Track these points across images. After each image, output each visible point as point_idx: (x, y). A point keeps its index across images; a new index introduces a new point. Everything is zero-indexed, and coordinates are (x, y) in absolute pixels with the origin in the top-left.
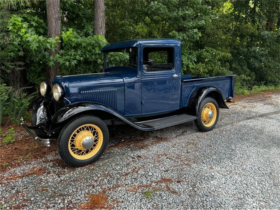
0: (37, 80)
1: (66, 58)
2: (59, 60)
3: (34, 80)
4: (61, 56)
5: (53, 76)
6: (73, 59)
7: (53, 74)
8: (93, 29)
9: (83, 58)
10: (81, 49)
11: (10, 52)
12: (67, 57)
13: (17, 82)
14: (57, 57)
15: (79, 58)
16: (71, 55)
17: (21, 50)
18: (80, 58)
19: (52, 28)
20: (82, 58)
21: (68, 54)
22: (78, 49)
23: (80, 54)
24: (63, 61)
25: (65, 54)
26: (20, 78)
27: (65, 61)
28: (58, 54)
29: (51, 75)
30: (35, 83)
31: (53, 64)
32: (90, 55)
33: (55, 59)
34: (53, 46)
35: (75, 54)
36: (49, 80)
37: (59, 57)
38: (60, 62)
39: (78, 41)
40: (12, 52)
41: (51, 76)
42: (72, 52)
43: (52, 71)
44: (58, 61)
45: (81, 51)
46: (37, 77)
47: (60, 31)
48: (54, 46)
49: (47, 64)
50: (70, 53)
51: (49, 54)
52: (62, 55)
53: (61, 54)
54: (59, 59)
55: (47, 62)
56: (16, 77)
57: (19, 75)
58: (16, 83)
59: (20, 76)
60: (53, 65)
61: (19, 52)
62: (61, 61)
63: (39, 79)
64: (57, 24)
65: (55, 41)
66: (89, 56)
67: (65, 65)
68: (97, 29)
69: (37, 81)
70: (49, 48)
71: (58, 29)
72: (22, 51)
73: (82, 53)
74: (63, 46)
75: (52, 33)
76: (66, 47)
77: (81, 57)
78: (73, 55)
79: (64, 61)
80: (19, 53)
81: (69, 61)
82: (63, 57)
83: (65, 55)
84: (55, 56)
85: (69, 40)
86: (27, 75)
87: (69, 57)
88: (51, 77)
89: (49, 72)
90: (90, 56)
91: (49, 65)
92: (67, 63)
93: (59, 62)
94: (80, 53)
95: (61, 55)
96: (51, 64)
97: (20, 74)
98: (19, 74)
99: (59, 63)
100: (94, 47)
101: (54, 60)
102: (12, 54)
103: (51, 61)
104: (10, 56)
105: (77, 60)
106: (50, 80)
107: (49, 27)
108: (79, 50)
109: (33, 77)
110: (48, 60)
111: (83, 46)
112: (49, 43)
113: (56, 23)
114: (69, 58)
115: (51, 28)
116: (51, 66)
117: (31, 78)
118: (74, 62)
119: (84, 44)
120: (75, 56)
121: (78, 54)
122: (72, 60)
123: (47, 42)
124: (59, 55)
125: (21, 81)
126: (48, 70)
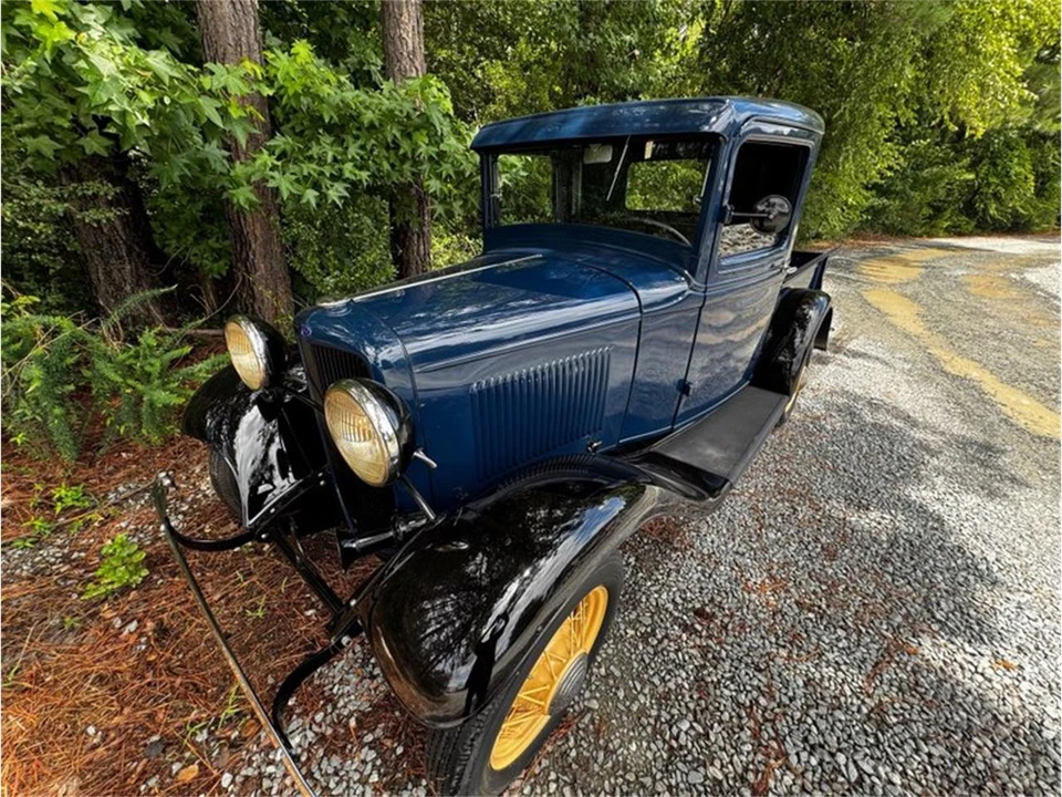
0: (195, 250)
1: (305, 173)
2: (273, 177)
3: (187, 249)
4: (279, 163)
5: (258, 242)
6: (334, 178)
7: (258, 233)
8: (384, 60)
9: (369, 173)
10: (357, 138)
11: (33, 133)
12: (309, 168)
13: (120, 258)
14: (265, 164)
15: (355, 175)
16: (321, 161)
17: (92, 129)
18: (357, 172)
19: (221, 30)
20: (364, 175)
21: (310, 153)
22: (344, 136)
23: (358, 158)
24: (292, 184)
25: (294, 155)
26: (125, 243)
27: (301, 188)
28: (265, 152)
29: (251, 238)
30: (192, 263)
31: (253, 198)
32: (392, 161)
33: (253, 173)
34: (235, 113)
35: (339, 158)
36: (244, 255)
37: (274, 168)
38: (277, 188)
39: (343, 102)
40: (44, 132)
41: (253, 241)
42: (326, 147)
43: (250, 220)
44: (271, 184)
45: (360, 142)
46: (195, 239)
47: (256, 47)
48: (244, 115)
49: (225, 196)
50: (315, 151)
51: (227, 154)
52: (282, 156)
53: (277, 152)
54: (275, 174)
55: (224, 189)
56: (110, 241)
57: (121, 233)
58: (113, 261)
59: (124, 237)
60: (251, 204)
61: (81, 136)
62: (284, 184)
63: (202, 247)
64: (241, 13)
65: (241, 85)
66: (389, 168)
67: (304, 201)
68: (398, 61)
69: (196, 255)
70: (218, 121)
71: (247, 38)
72: (96, 131)
73: (362, 153)
74: (281, 120)
75: (224, 54)
76: (290, 125)
77: (361, 168)
78: (329, 160)
79: (296, 185)
80: (82, 142)
81: (316, 186)
82: (291, 166)
83: (297, 159)
84: (254, 160)
85: (307, 91)
86: (154, 232)
87: (314, 166)
88: (250, 246)
89: (240, 224)
90: (393, 166)
91: (235, 201)
92: (311, 196)
93: (272, 188)
94: (358, 154)
95: (278, 159)
96: (243, 196)
97: (124, 229)
98: (119, 228)
99: (276, 191)
100: (411, 130)
101: (253, 179)
102: (45, 144)
103: (243, 185)
104: (39, 154)
105: (346, 180)
106: (251, 256)
107: (206, 22)
108: (350, 139)
109: (178, 238)
110: (224, 178)
111: (366, 122)
112: (211, 94)
113: (235, 8)
114: (315, 170)
115: (217, 32)
116: (247, 207)
117: (174, 243)
118: (337, 191)
119: (368, 116)
120: (337, 166)
121: (350, 157)
122: (329, 183)
123: (203, 92)
124: (270, 155)
125: (134, 254)
126: (236, 219)
